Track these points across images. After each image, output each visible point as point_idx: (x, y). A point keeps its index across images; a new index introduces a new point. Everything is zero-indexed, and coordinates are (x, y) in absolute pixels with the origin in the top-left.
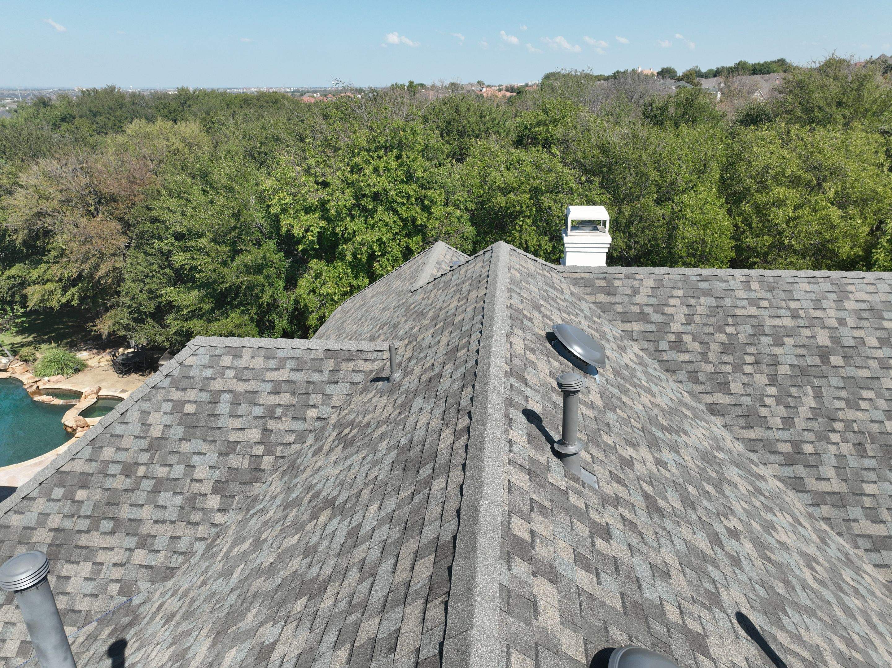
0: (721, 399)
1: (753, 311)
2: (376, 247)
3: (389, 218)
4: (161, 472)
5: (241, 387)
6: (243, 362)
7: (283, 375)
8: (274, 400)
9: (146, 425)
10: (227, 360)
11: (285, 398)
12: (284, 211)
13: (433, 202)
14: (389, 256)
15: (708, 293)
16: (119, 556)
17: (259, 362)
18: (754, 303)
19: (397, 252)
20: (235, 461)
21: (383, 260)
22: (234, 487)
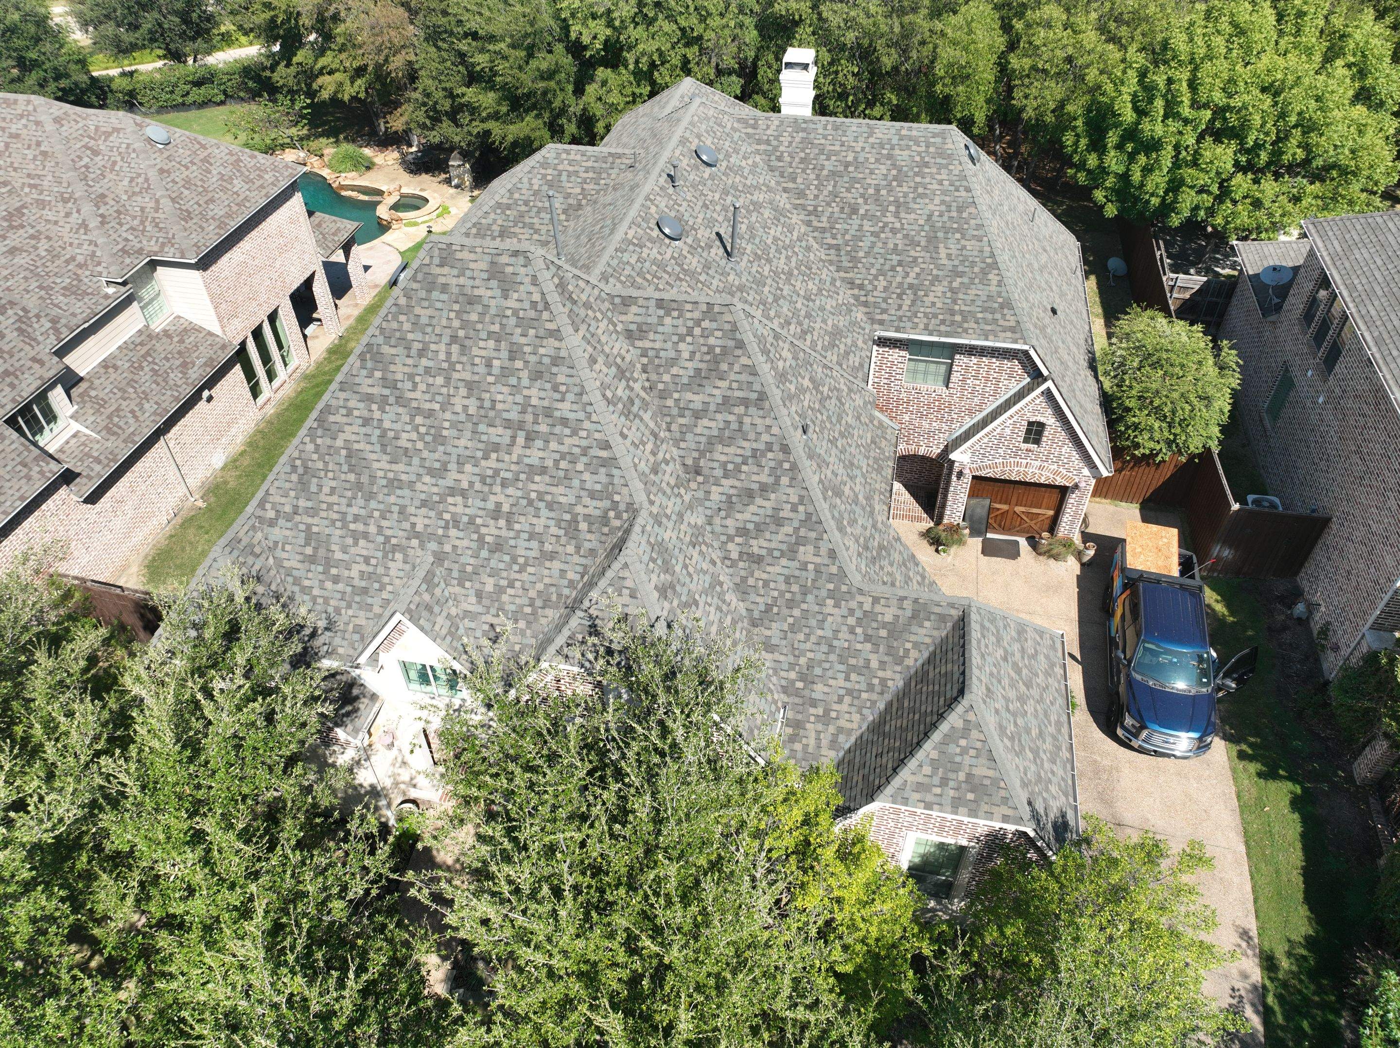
0: (791, 185)
1: (823, 141)
2: (655, 57)
3: (668, 27)
4: (540, 204)
5: (571, 169)
6: (571, 157)
7: (590, 164)
8: (585, 175)
10: (564, 156)
11: (591, 175)
12: (573, 15)
13: (709, 14)
14: (667, 66)
15: (804, 130)
16: (527, 236)
17: (578, 157)
18: (825, 137)
19: (676, 61)
20: (571, 201)
21: (662, 69)
22: (571, 212)
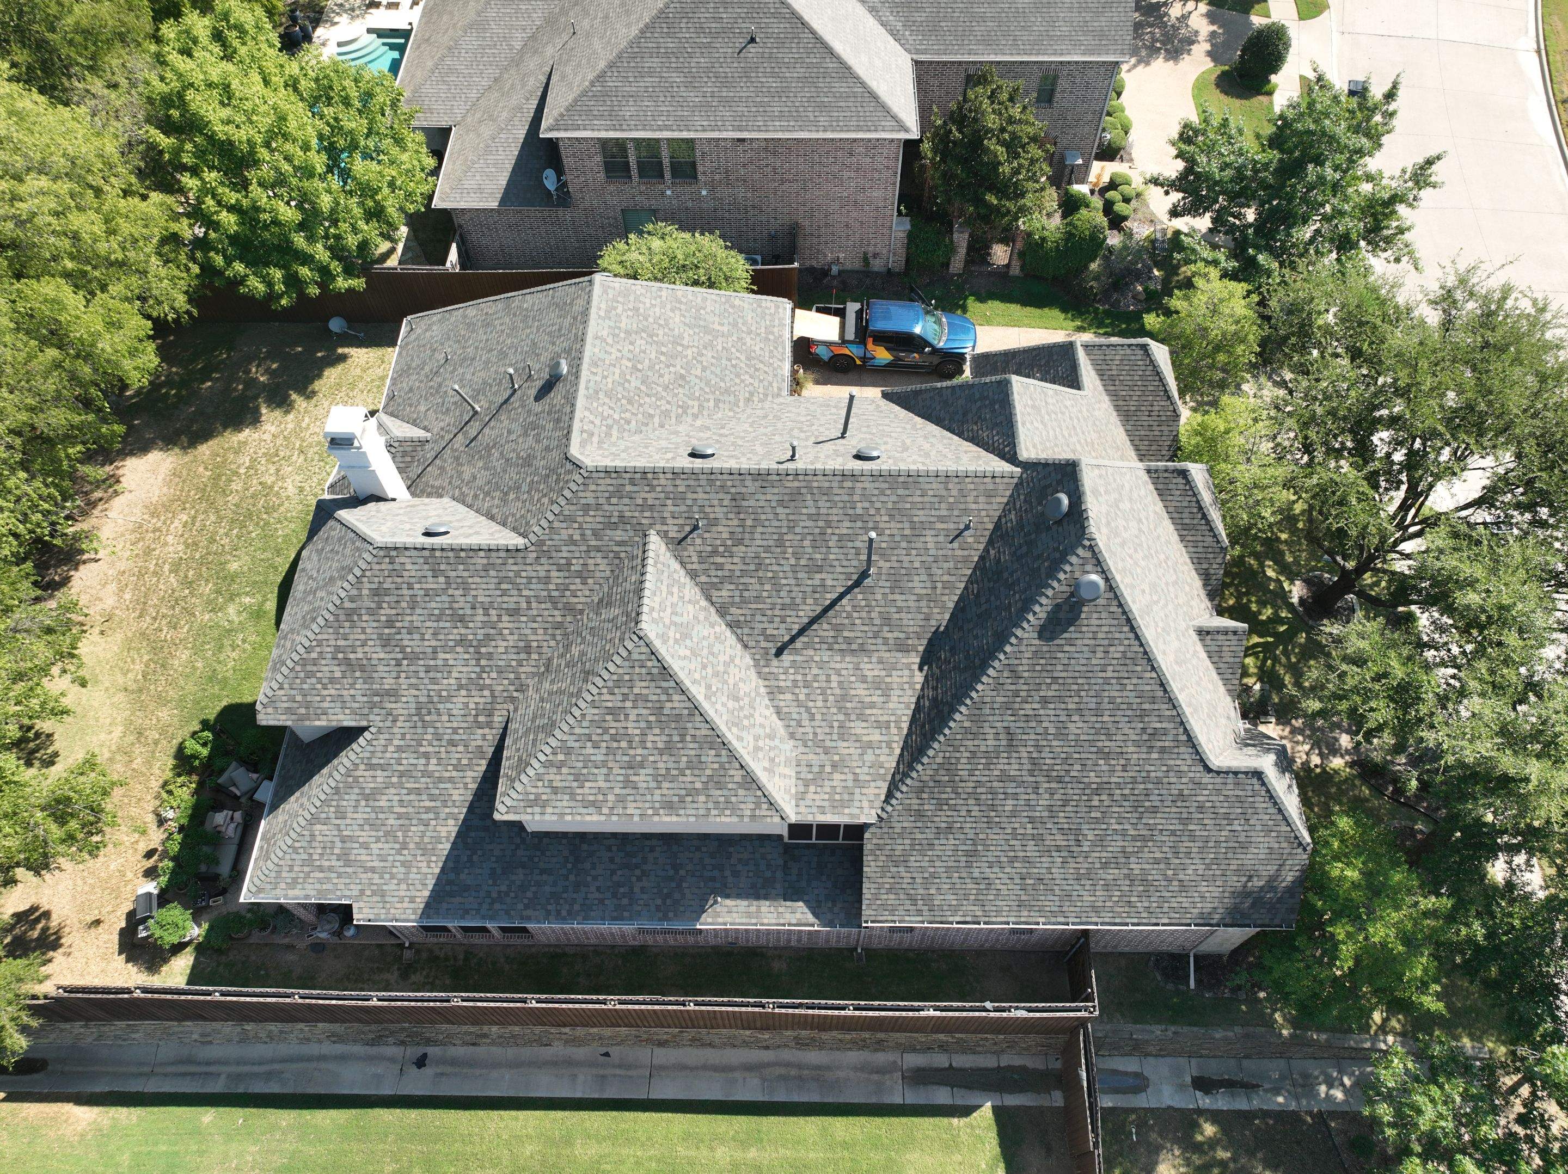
1: (609, 380)
4: (705, 651)
7: (664, 588)
9: (685, 658)
15: (597, 392)
20: (701, 617)
